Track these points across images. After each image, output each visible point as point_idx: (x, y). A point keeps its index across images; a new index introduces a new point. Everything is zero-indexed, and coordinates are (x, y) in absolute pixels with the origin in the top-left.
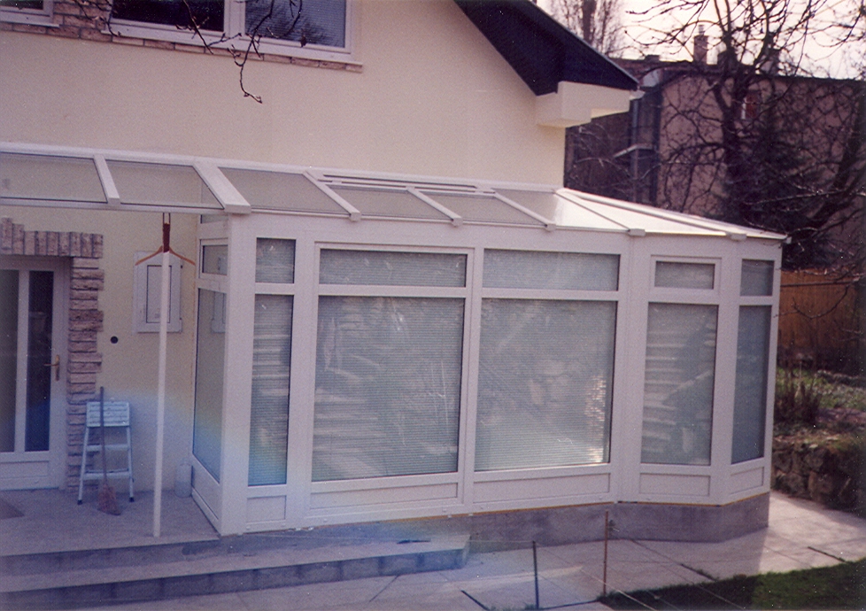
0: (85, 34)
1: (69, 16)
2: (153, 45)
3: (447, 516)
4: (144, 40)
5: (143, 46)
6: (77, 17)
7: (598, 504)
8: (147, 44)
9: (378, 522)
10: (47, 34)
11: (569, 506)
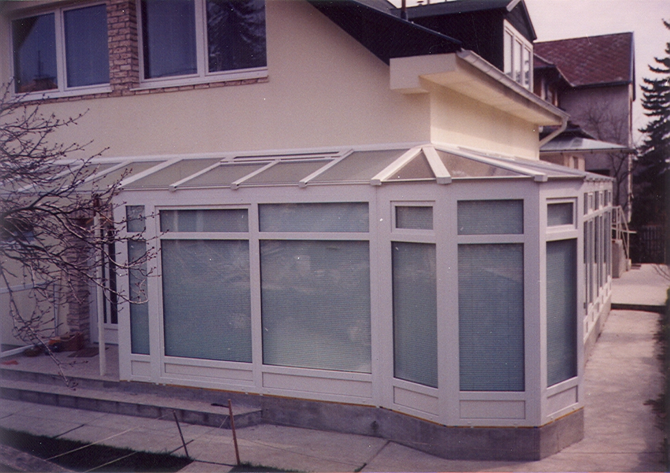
0: (124, 93)
1: (116, 84)
2: (154, 91)
3: (244, 393)
4: (150, 90)
5: (150, 93)
6: (120, 84)
7: (362, 405)
8: (151, 92)
9: (202, 388)
10: (108, 97)
11: (337, 403)
